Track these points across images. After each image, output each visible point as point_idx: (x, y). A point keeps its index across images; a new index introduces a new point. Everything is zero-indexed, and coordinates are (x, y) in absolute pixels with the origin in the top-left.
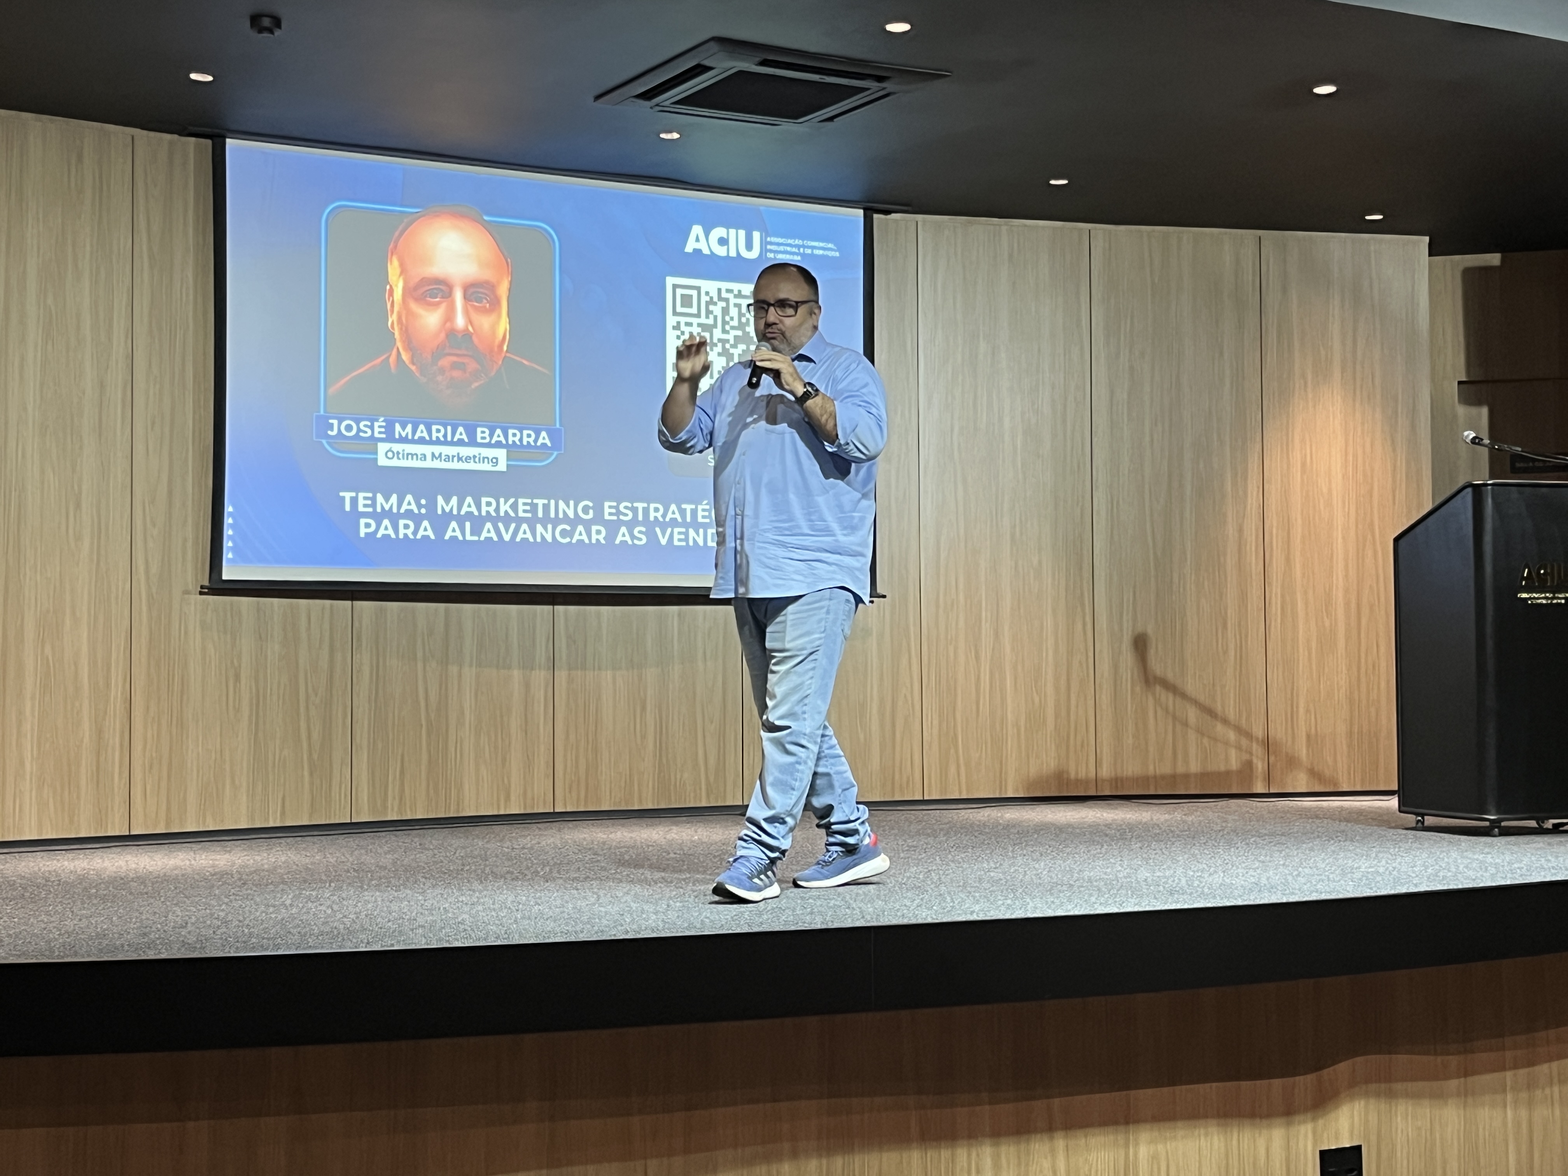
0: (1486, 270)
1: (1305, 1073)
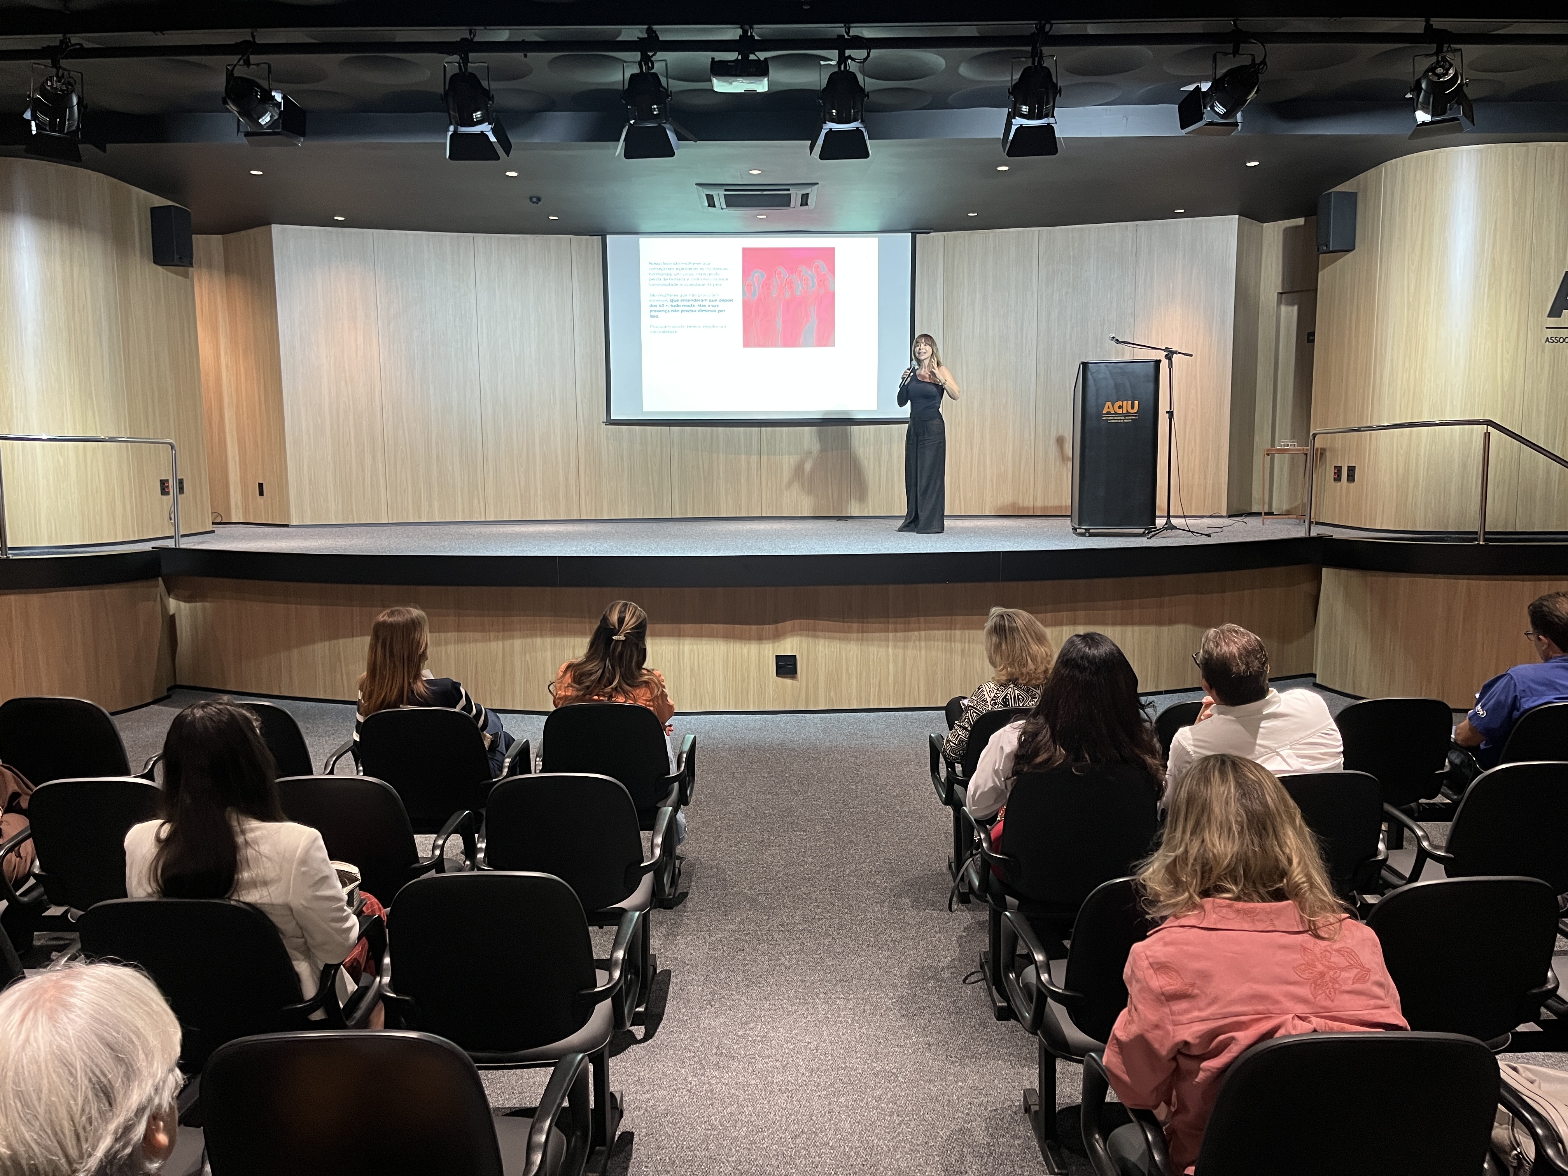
0: (1296, 229)
1: (769, 624)
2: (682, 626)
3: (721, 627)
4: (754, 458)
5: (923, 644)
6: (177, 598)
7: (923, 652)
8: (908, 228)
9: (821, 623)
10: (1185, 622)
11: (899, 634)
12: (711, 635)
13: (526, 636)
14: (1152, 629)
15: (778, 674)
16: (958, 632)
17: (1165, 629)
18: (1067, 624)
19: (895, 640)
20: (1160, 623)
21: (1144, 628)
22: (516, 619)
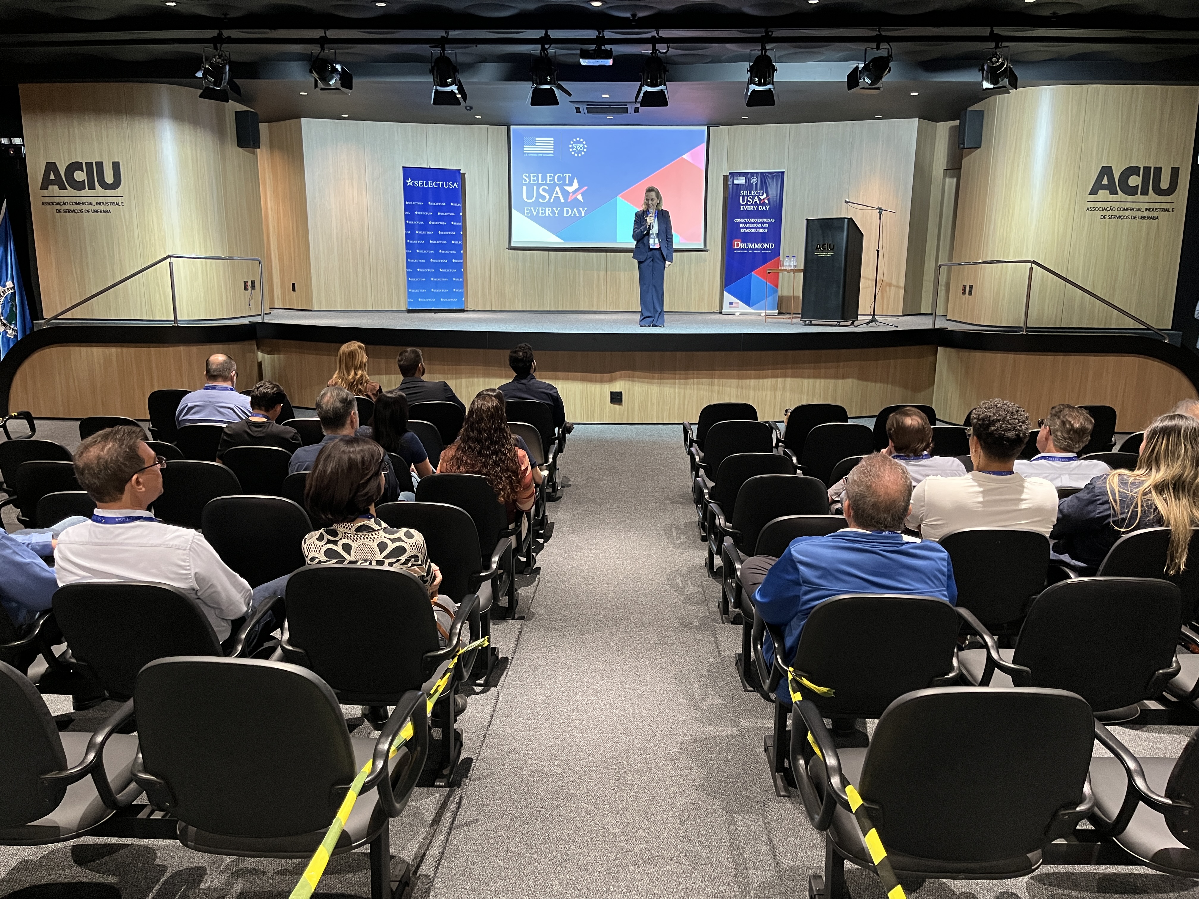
1: (607, 373)
2: (557, 373)
3: (579, 374)
4: (602, 273)
5: (695, 386)
6: (262, 352)
7: (696, 392)
8: (705, 123)
9: (636, 373)
10: (853, 377)
11: (682, 381)
12: (574, 379)
13: (469, 377)
14: (832, 382)
15: (611, 402)
16: (716, 380)
18: (781, 377)
19: (680, 384)
22: (462, 367)
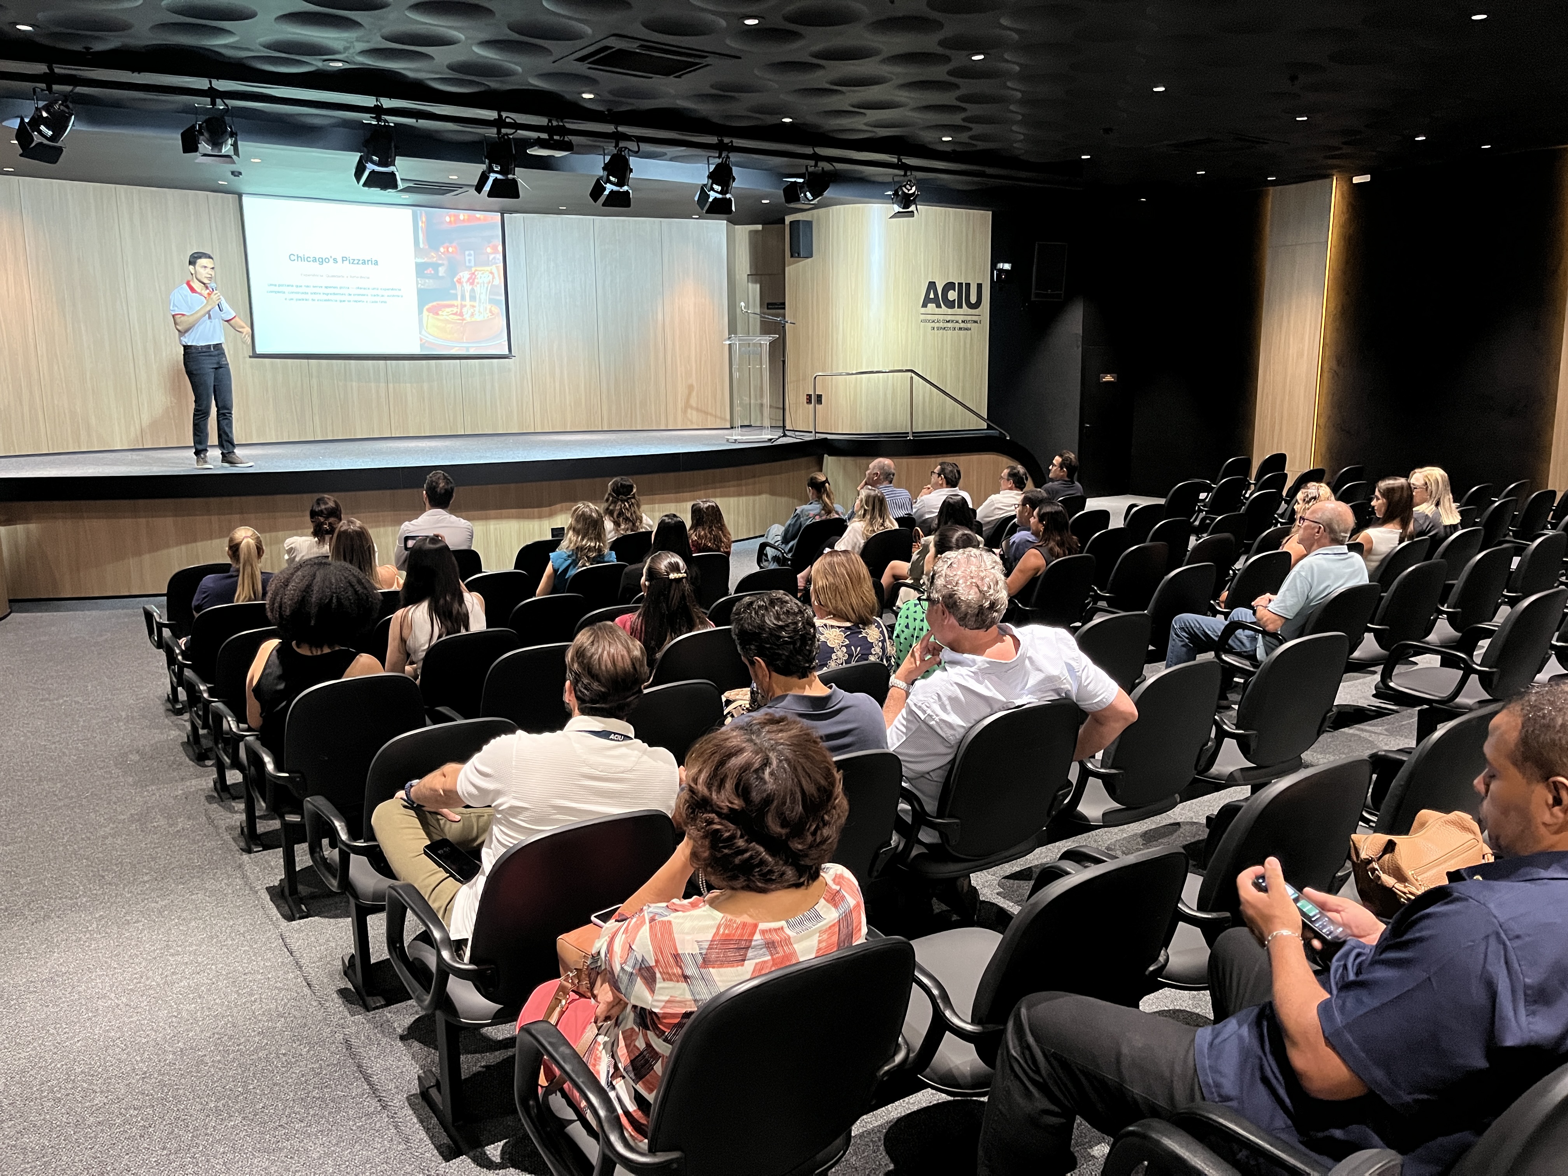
0: (756, 232)
1: (546, 506)
2: (488, 512)
4: (382, 388)
10: (766, 493)
14: (751, 498)
17: (757, 498)
20: (754, 494)
21: (748, 498)
